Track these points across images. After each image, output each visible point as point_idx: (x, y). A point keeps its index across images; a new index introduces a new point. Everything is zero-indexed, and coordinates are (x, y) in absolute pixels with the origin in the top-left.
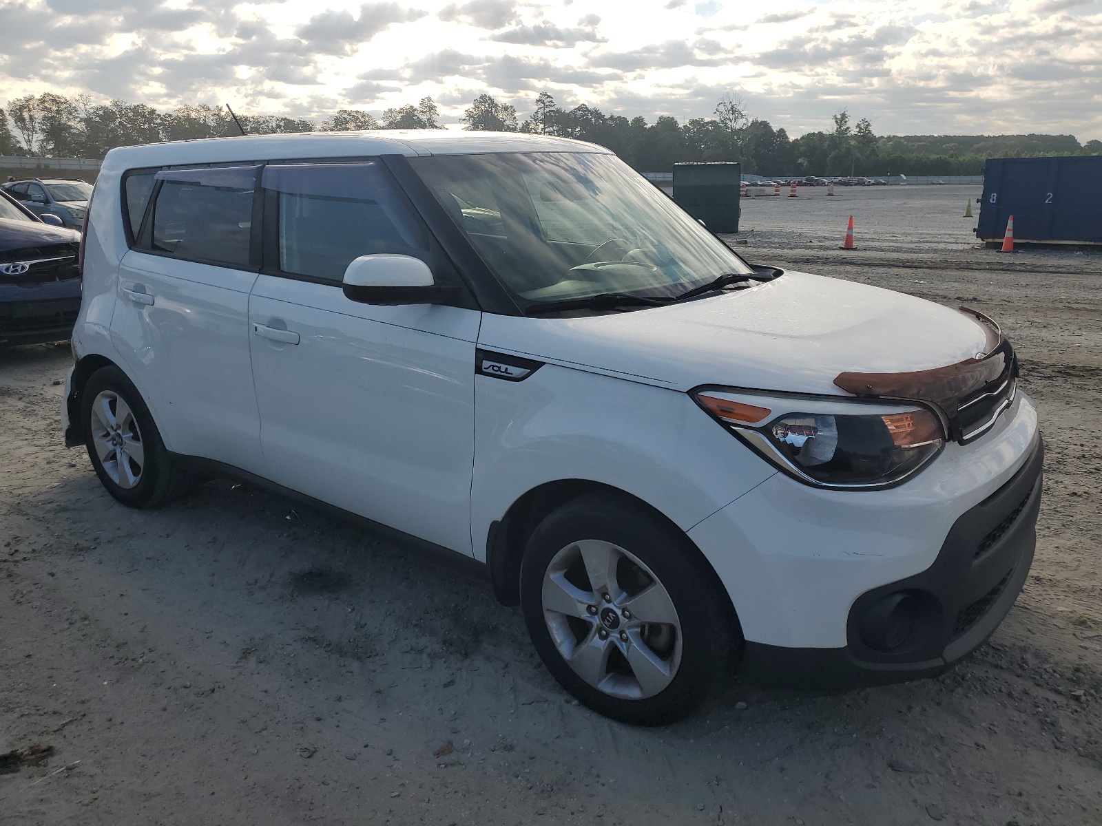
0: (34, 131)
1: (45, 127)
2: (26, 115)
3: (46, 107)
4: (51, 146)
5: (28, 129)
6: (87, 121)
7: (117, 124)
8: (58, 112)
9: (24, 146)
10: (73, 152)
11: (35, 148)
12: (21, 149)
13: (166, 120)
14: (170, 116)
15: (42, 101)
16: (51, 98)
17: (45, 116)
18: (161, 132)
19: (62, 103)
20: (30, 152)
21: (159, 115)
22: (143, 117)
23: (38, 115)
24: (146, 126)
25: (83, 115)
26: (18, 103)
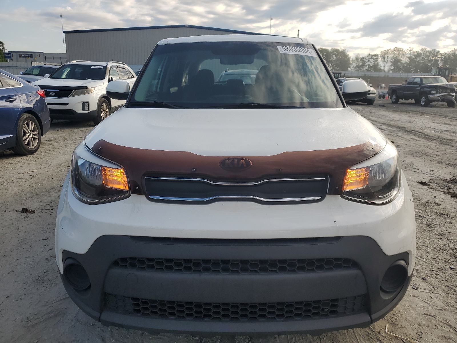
0: (387, 62)
1: (392, 61)
2: (386, 56)
3: (395, 53)
4: (392, 68)
5: (385, 62)
6: (410, 58)
7: (421, 58)
8: (398, 55)
9: (382, 68)
10: (400, 70)
11: (386, 69)
12: (381, 69)
13: (443, 56)
14: (446, 54)
15: (394, 51)
16: (397, 49)
17: (393, 57)
18: (439, 61)
19: (401, 51)
20: (384, 71)
21: (441, 54)
22: (433, 54)
23: (391, 56)
24: (433, 59)
25: (408, 56)
26: (384, 52)
